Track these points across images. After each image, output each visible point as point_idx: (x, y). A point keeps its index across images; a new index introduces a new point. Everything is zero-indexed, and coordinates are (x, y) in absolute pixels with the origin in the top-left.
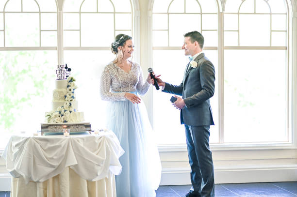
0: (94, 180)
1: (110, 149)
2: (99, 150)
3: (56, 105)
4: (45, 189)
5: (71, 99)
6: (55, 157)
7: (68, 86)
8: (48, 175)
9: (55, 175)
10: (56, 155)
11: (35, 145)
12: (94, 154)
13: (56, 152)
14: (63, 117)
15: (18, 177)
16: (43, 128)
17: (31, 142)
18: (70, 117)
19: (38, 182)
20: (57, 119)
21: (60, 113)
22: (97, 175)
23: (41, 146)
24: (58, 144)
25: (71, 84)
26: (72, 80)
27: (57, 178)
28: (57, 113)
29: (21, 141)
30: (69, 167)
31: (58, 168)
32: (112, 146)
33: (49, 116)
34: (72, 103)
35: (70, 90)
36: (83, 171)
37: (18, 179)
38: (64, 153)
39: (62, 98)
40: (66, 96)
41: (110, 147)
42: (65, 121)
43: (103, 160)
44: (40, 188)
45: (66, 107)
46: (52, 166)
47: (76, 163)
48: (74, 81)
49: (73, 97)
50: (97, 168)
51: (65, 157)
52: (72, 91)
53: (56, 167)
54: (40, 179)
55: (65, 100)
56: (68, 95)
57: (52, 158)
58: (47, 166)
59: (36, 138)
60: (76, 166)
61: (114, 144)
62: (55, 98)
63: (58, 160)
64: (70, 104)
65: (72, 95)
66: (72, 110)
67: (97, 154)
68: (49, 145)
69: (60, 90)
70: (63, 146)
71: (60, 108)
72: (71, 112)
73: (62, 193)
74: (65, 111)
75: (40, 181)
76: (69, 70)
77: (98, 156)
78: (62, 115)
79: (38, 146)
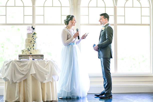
0: (44, 82)
1: (53, 67)
2: (47, 67)
3: (27, 46)
4: (20, 87)
5: (34, 43)
6: (24, 70)
7: (33, 37)
8: (21, 79)
9: (24, 79)
10: (25, 69)
11: (15, 64)
12: (45, 69)
13: (25, 67)
14: (30, 51)
15: (6, 81)
16: (19, 56)
17: (13, 63)
18: (33, 51)
19: (16, 82)
20: (26, 52)
21: (28, 49)
22: (46, 79)
23: (18, 65)
24: (26, 63)
25: (34, 35)
26: (35, 34)
27: (25, 81)
28: (27, 50)
29: (9, 62)
30: (31, 75)
31: (26, 75)
32: (54, 66)
33: (23, 51)
34: (34, 44)
35: (34, 38)
36: (38, 77)
37: (7, 82)
38: (29, 68)
39: (29, 42)
40: (31, 41)
41: (53, 66)
42: (31, 54)
43: (49, 72)
44: (17, 86)
45: (31, 46)
46: (23, 74)
47: (35, 73)
48: (36, 34)
49: (35, 42)
50: (45, 75)
51: (29, 70)
52: (35, 39)
53: (25, 75)
54: (17, 81)
55: (31, 43)
56: (32, 41)
57: (23, 70)
58: (20, 74)
59: (15, 61)
60: (35, 74)
61: (55, 64)
62: (26, 42)
63: (26, 71)
64: (34, 45)
65: (34, 41)
66: (34, 48)
67: (46, 69)
68: (22, 64)
69: (29, 38)
70: (28, 64)
71: (28, 47)
72: (34, 49)
73: (28, 88)
74: (31, 48)
75: (17, 82)
76: (34, 29)
77: (46, 70)
78: (29, 50)
79: (16, 65)
